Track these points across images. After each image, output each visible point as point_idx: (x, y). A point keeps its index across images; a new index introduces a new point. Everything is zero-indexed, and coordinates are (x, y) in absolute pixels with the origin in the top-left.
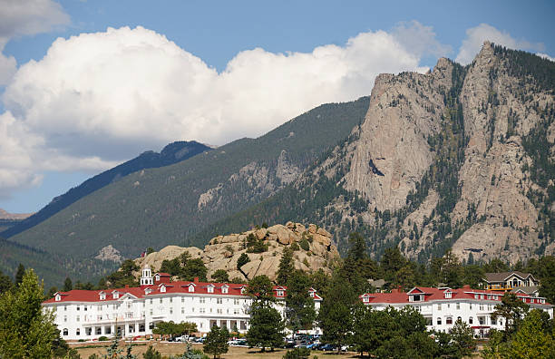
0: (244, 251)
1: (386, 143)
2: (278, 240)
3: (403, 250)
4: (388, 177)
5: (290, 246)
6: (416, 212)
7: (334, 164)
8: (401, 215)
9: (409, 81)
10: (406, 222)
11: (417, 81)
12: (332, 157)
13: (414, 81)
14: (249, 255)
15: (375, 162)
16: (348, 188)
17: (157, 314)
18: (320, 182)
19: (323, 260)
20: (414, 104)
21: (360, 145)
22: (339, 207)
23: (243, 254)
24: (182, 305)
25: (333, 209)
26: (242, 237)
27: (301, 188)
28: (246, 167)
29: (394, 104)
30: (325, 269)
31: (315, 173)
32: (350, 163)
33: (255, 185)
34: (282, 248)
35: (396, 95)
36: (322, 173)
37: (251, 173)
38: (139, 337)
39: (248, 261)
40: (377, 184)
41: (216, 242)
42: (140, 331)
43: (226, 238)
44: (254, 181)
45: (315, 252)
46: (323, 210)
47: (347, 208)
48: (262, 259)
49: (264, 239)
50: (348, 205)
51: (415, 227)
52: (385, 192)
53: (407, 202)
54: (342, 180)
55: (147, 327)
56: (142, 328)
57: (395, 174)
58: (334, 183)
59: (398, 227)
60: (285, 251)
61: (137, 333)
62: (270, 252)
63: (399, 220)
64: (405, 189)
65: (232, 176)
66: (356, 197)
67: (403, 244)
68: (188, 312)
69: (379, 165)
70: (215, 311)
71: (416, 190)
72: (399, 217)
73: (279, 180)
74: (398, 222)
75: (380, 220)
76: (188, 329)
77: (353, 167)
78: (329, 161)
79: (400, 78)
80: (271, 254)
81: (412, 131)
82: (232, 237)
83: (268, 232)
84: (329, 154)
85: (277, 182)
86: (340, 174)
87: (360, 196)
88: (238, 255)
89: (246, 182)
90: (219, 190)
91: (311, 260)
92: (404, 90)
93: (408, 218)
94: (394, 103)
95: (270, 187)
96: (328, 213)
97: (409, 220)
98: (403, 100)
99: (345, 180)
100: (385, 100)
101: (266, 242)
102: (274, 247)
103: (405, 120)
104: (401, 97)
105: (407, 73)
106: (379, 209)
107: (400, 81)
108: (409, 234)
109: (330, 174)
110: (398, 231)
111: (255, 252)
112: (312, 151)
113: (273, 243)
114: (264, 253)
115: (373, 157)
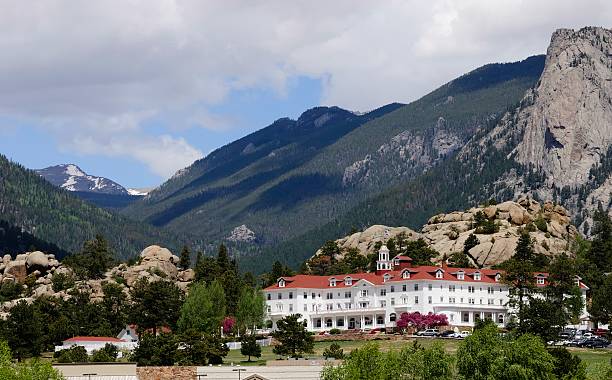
0: (471, 231)
1: (566, 109)
2: (510, 220)
3: (585, 233)
4: (568, 148)
5: (524, 226)
6: (601, 189)
7: (505, 132)
8: (583, 193)
9: (592, 38)
10: (589, 199)
11: (601, 38)
12: (501, 125)
13: (598, 37)
14: (478, 236)
15: (553, 131)
16: (521, 161)
17: (400, 304)
18: (487, 154)
19: (564, 242)
20: (598, 64)
21: (534, 111)
22: (511, 182)
23: (471, 235)
24: (430, 293)
25: (503, 185)
26: (467, 216)
27: (465, 161)
28: (398, 137)
29: (575, 64)
30: (568, 253)
31: (482, 144)
32: (523, 132)
33: (408, 156)
34: (516, 228)
35: (577, 53)
36: (489, 144)
37: (403, 143)
38: (377, 330)
39: (477, 243)
40: (555, 156)
41: (436, 222)
42: (379, 323)
43: (448, 217)
44: (407, 152)
45: (554, 233)
46: (492, 186)
47: (520, 184)
48: (493, 241)
49: (494, 218)
50: (521, 180)
51: (600, 206)
52: (565, 166)
53: (590, 178)
54: (513, 152)
55: (387, 319)
56: (380, 320)
57: (575, 145)
58: (505, 155)
59: (580, 206)
60: (519, 231)
61: (375, 326)
62: (502, 233)
63: (580, 198)
64: (588, 163)
65: (382, 147)
66: (531, 171)
67: (586, 225)
68: (436, 302)
69: (558, 135)
70: (466, 301)
71: (600, 164)
72: (581, 193)
73: (436, 151)
74: (579, 201)
75: (559, 199)
76: (437, 321)
77: (526, 137)
78: (498, 130)
79: (582, 34)
80: (503, 235)
81: (596, 95)
82: (457, 215)
83: (498, 210)
84: (497, 122)
85: (434, 153)
86: (512, 145)
87: (535, 170)
88: (464, 237)
89: (398, 154)
90: (367, 163)
91: (550, 241)
92: (587, 48)
93: (591, 195)
94: (575, 62)
95: (425, 159)
96: (497, 190)
97: (593, 198)
98: (584, 60)
99: (517, 152)
100: (564, 59)
101: (496, 221)
102: (506, 227)
103: (588, 82)
104: (583, 55)
105: (590, 28)
106: (557, 185)
107: (582, 38)
108: (592, 214)
109: (500, 144)
110: (580, 211)
111: (484, 233)
112: (474, 118)
113: (505, 222)
114: (494, 235)
115: (551, 124)
